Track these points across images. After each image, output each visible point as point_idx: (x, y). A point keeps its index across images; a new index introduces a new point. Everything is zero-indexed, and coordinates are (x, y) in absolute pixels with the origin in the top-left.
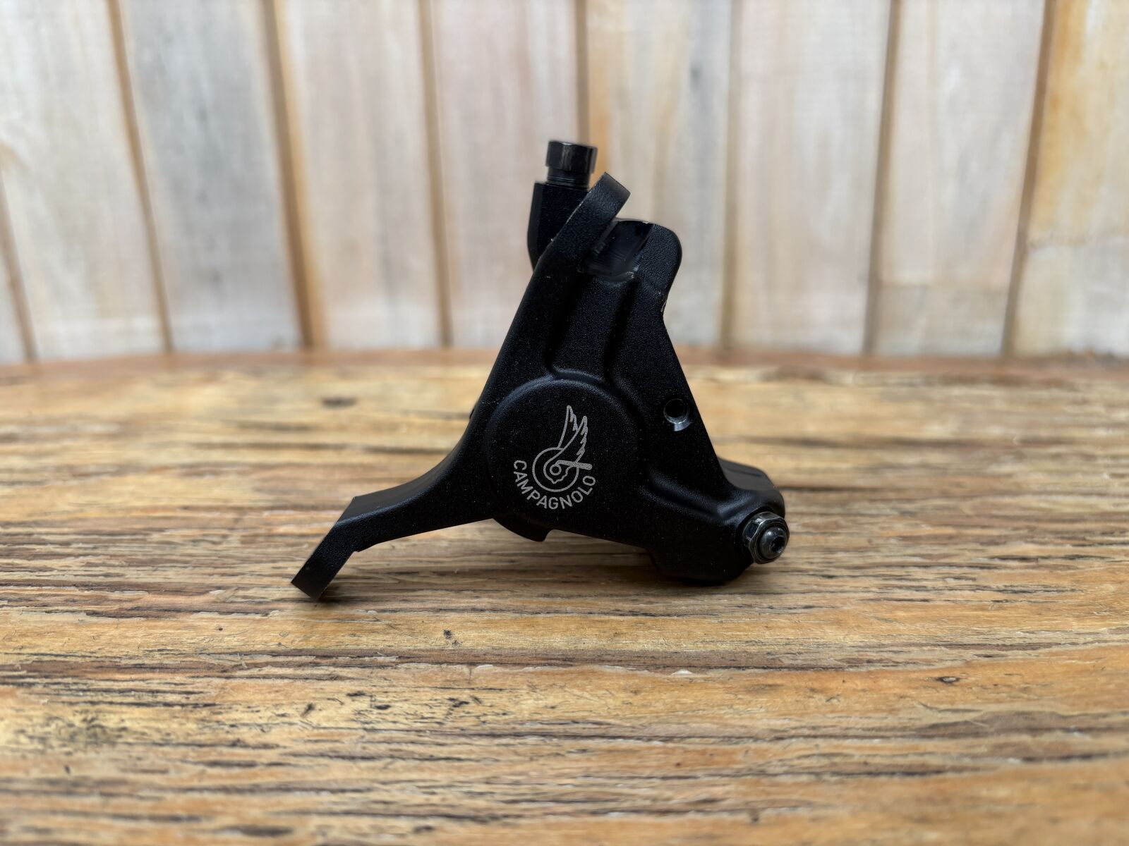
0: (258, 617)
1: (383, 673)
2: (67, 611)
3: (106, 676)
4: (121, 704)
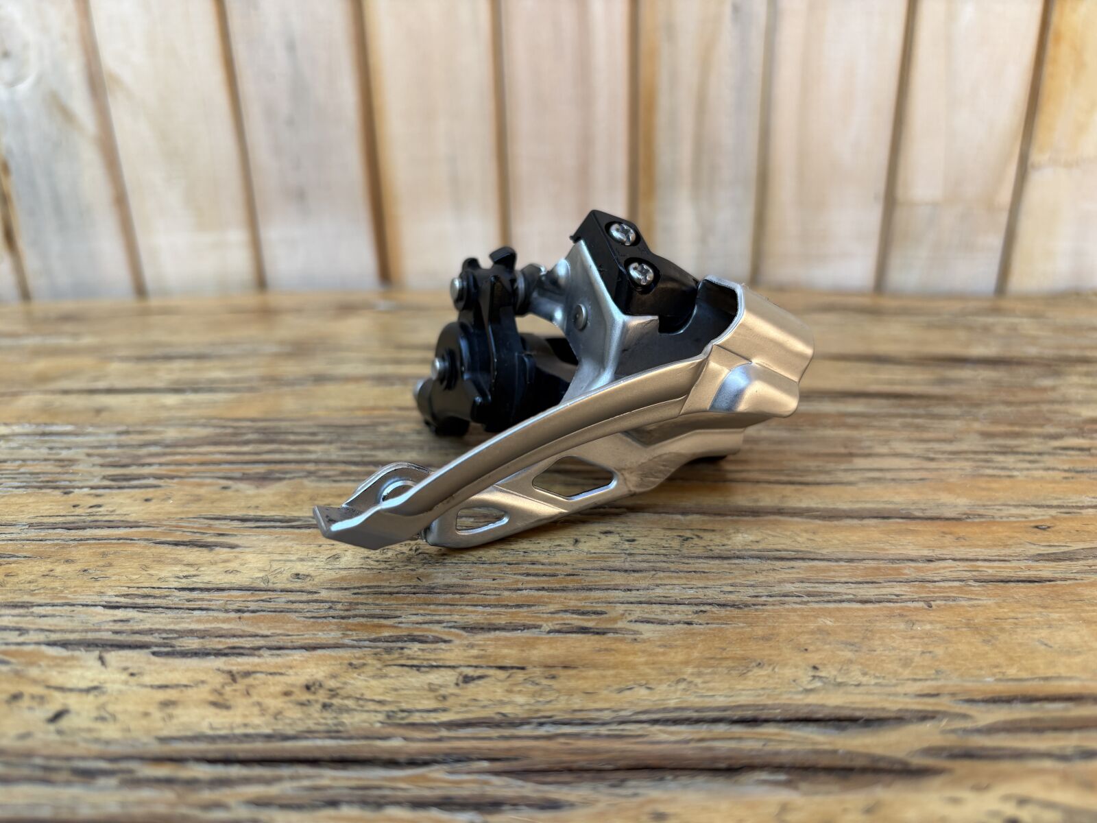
1: (619, 519)
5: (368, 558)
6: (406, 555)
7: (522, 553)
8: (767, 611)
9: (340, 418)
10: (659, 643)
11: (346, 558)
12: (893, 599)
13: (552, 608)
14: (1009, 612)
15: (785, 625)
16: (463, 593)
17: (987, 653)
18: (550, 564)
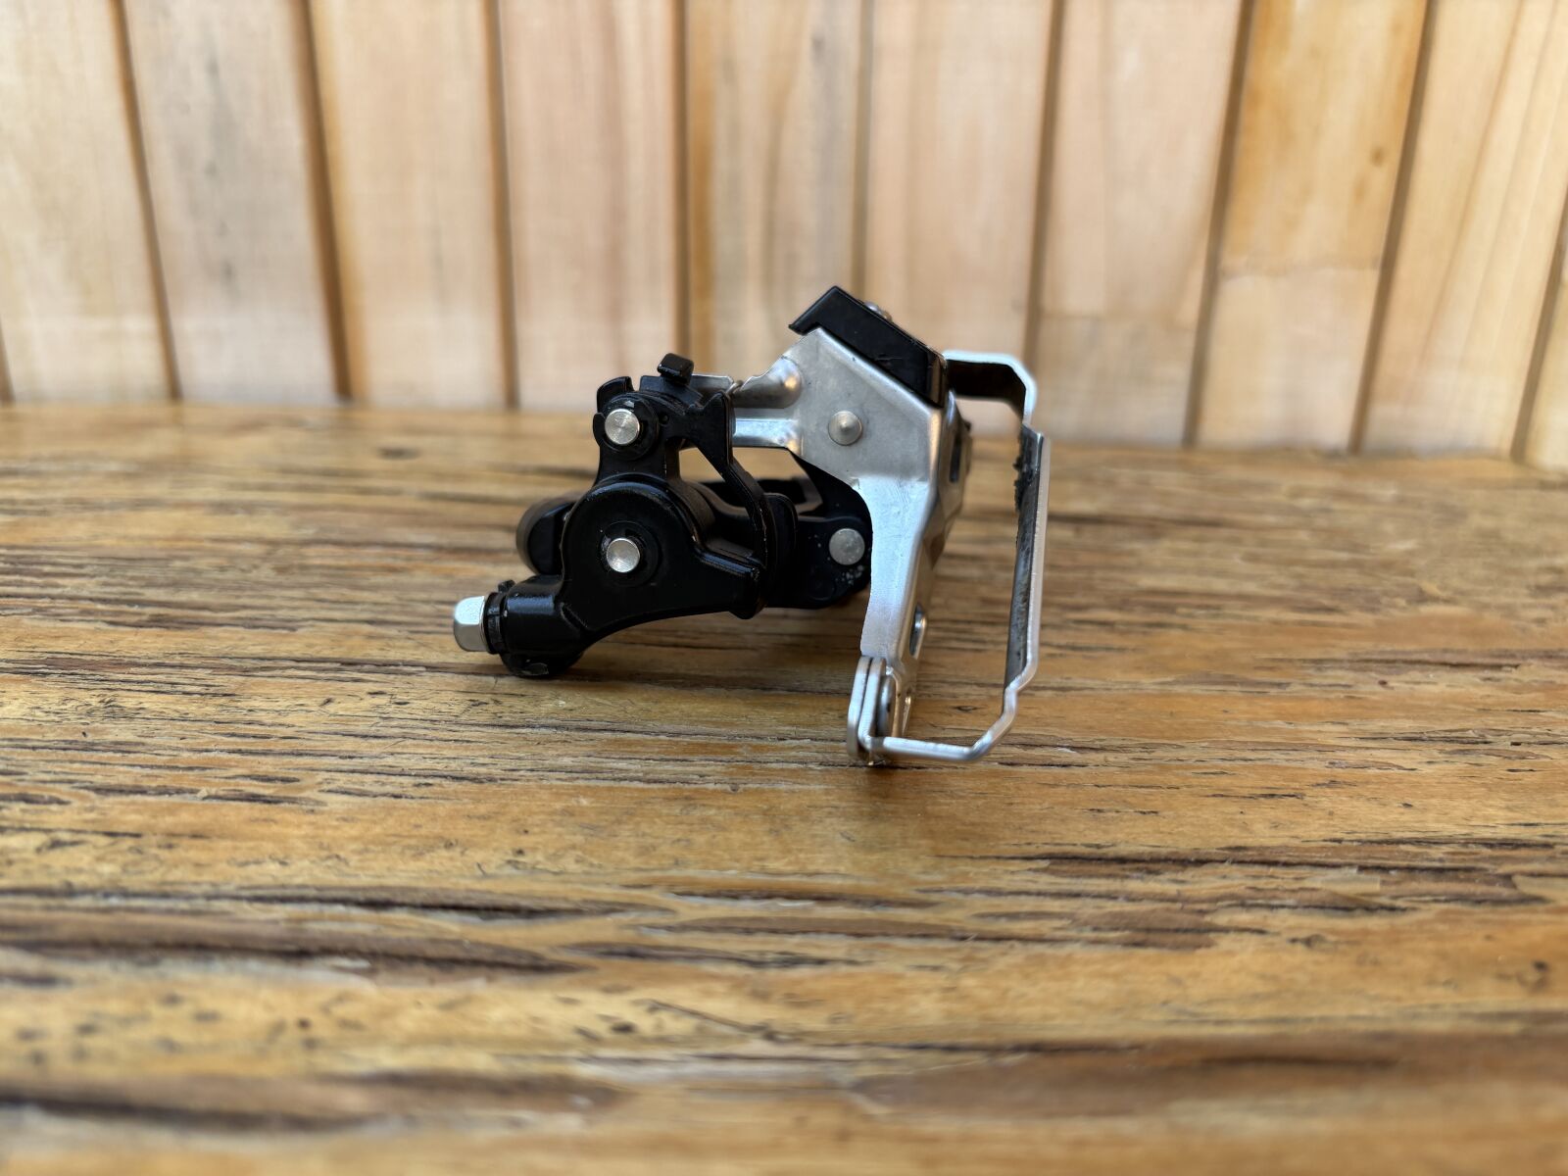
0: (285, 632)
1: (407, 678)
2: (82, 620)
3: (123, 671)
4: (139, 691)
5: (38, 708)
6: (89, 708)
7: (245, 712)
8: (514, 787)
9: (128, 549)
10: (338, 816)
11: (8, 707)
12: (693, 779)
13: (231, 772)
14: (833, 800)
15: (524, 803)
16: (129, 752)
17: (763, 843)
18: (272, 725)
